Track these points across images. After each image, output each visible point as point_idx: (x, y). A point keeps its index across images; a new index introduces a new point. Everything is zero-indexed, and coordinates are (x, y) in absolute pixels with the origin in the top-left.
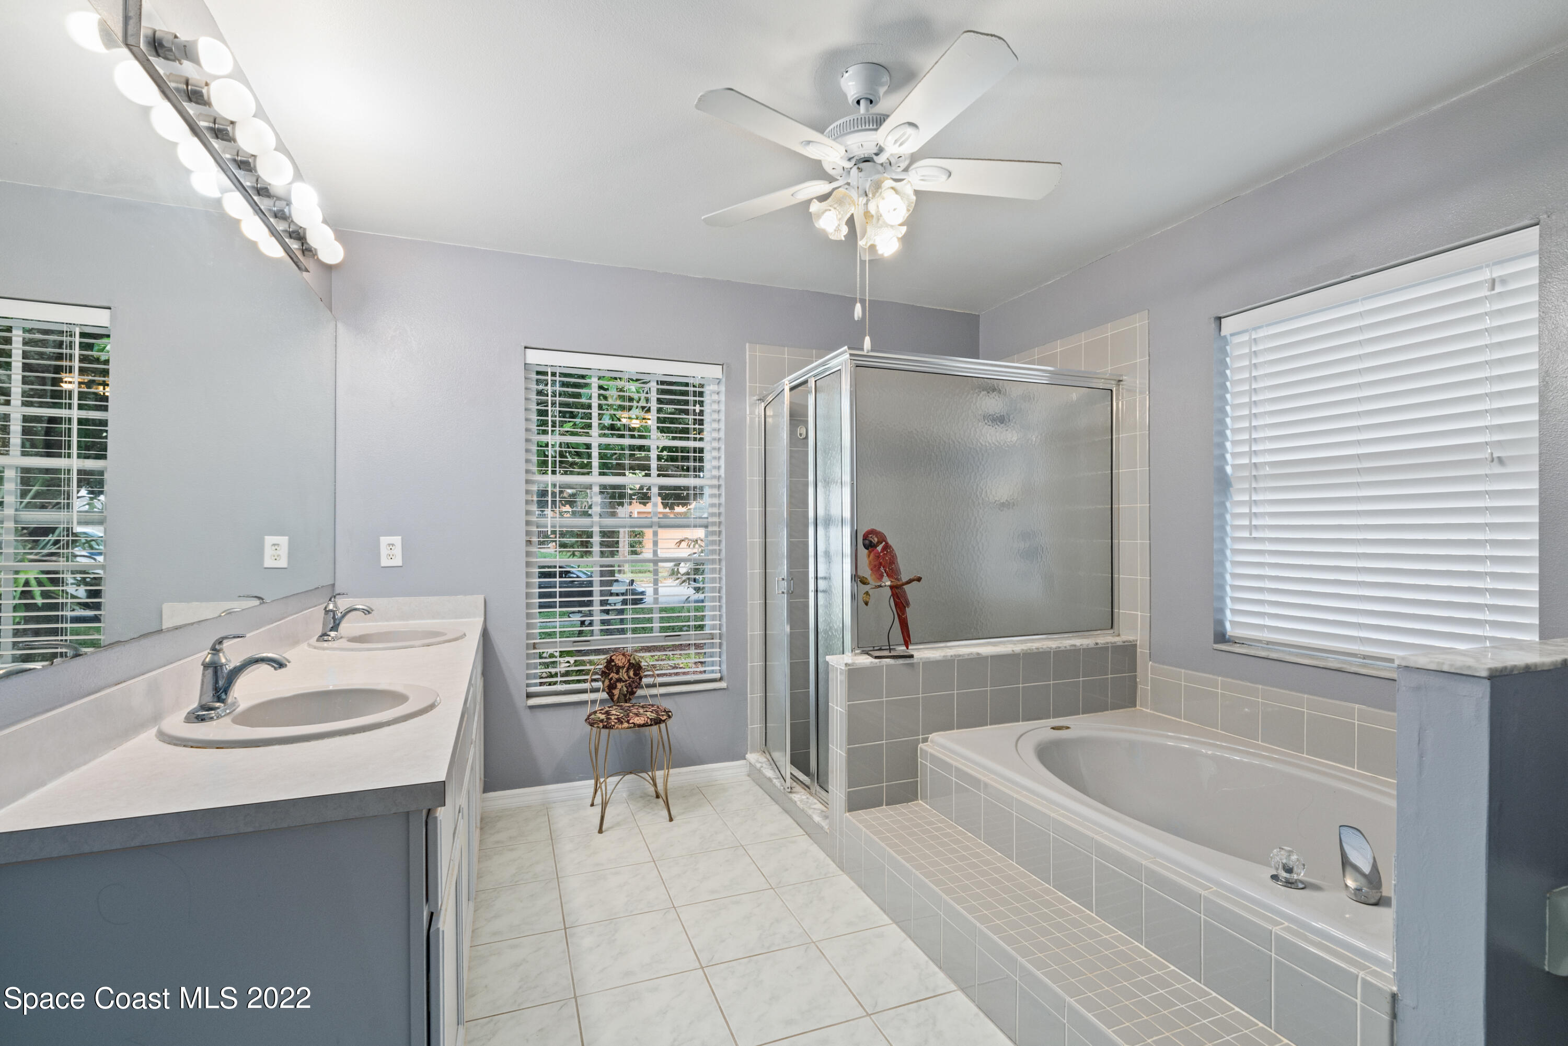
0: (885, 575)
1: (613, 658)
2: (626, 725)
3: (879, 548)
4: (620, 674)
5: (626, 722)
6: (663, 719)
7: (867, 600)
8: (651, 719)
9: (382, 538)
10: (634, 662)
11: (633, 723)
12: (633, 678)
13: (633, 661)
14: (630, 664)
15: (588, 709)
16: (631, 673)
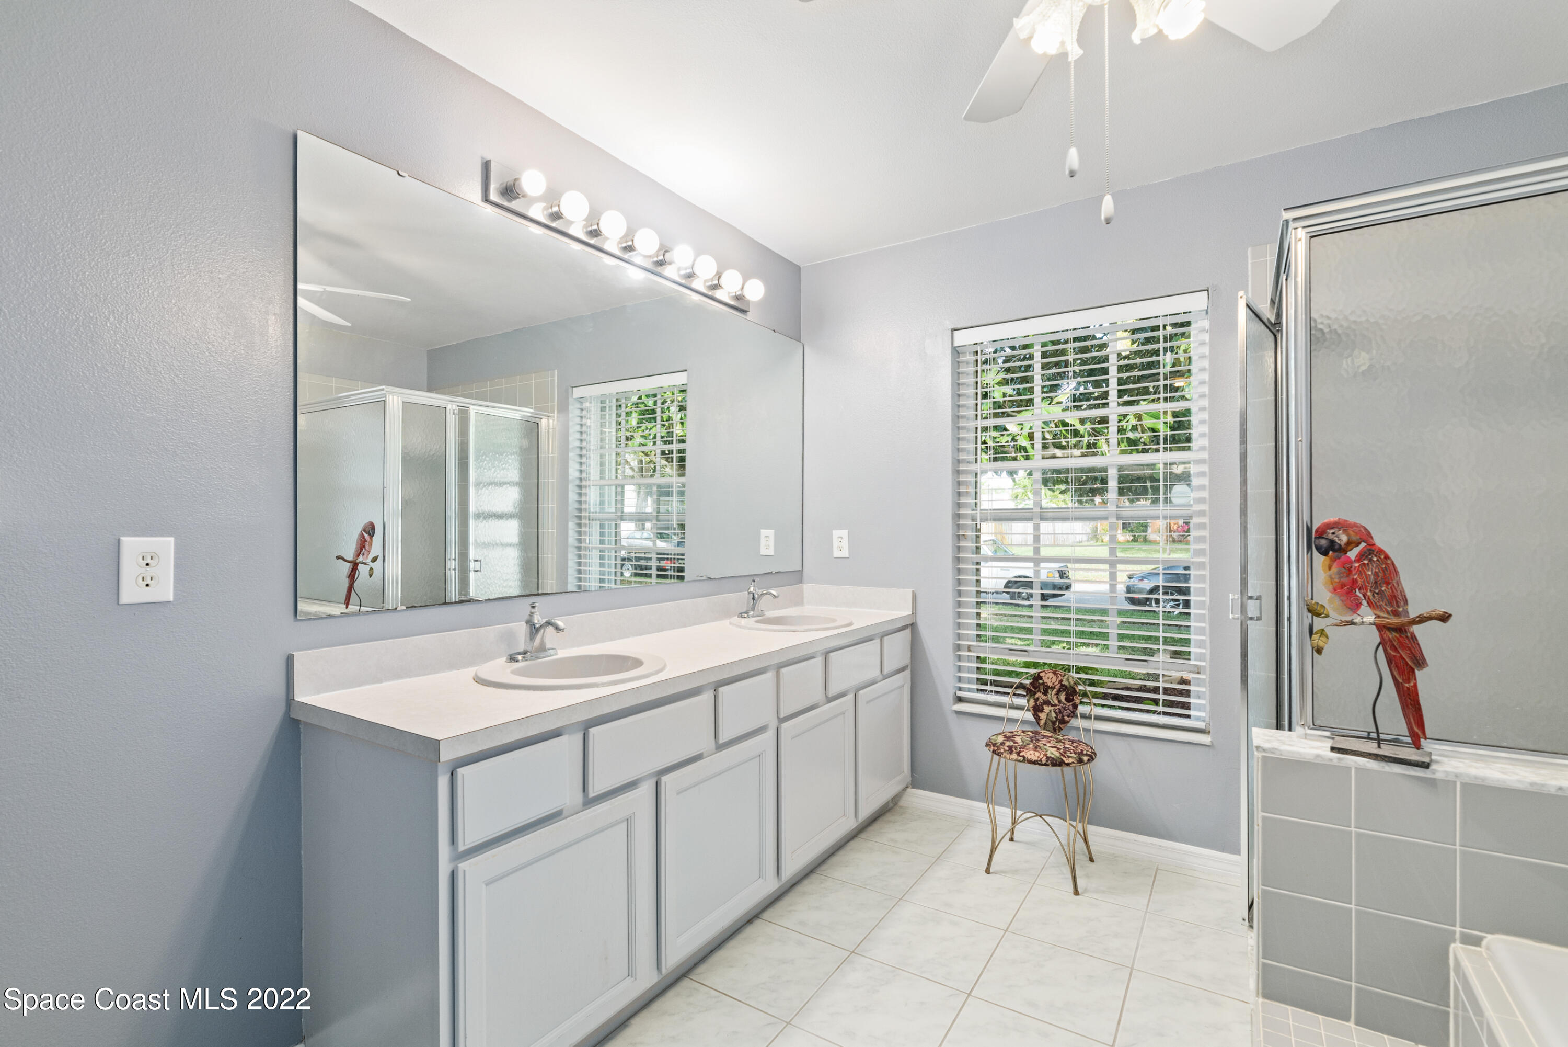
0: (1365, 603)
1: (1041, 674)
2: (1014, 756)
3: (1353, 554)
4: (1049, 695)
5: (1016, 753)
6: (1066, 762)
7: (1321, 644)
8: (1048, 758)
9: (834, 532)
10: (1067, 684)
11: (1023, 757)
12: (1064, 704)
13: (1065, 683)
14: (1062, 685)
15: (998, 728)
16: (1063, 697)
